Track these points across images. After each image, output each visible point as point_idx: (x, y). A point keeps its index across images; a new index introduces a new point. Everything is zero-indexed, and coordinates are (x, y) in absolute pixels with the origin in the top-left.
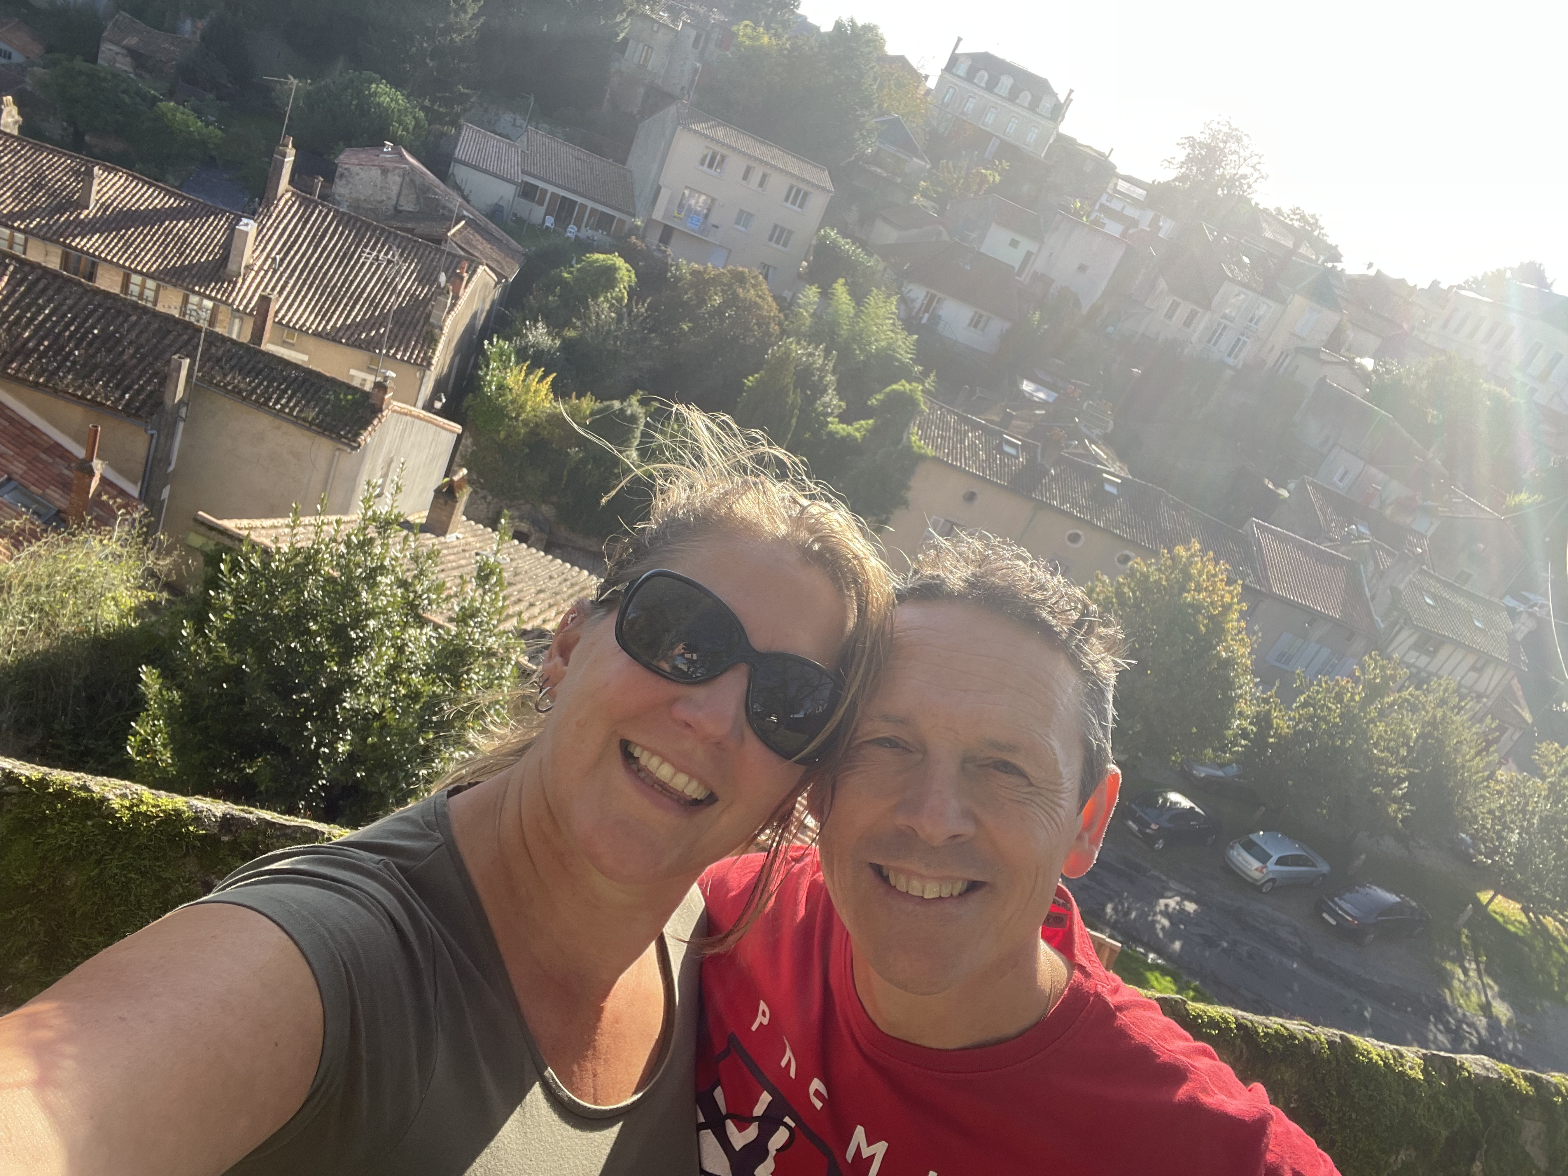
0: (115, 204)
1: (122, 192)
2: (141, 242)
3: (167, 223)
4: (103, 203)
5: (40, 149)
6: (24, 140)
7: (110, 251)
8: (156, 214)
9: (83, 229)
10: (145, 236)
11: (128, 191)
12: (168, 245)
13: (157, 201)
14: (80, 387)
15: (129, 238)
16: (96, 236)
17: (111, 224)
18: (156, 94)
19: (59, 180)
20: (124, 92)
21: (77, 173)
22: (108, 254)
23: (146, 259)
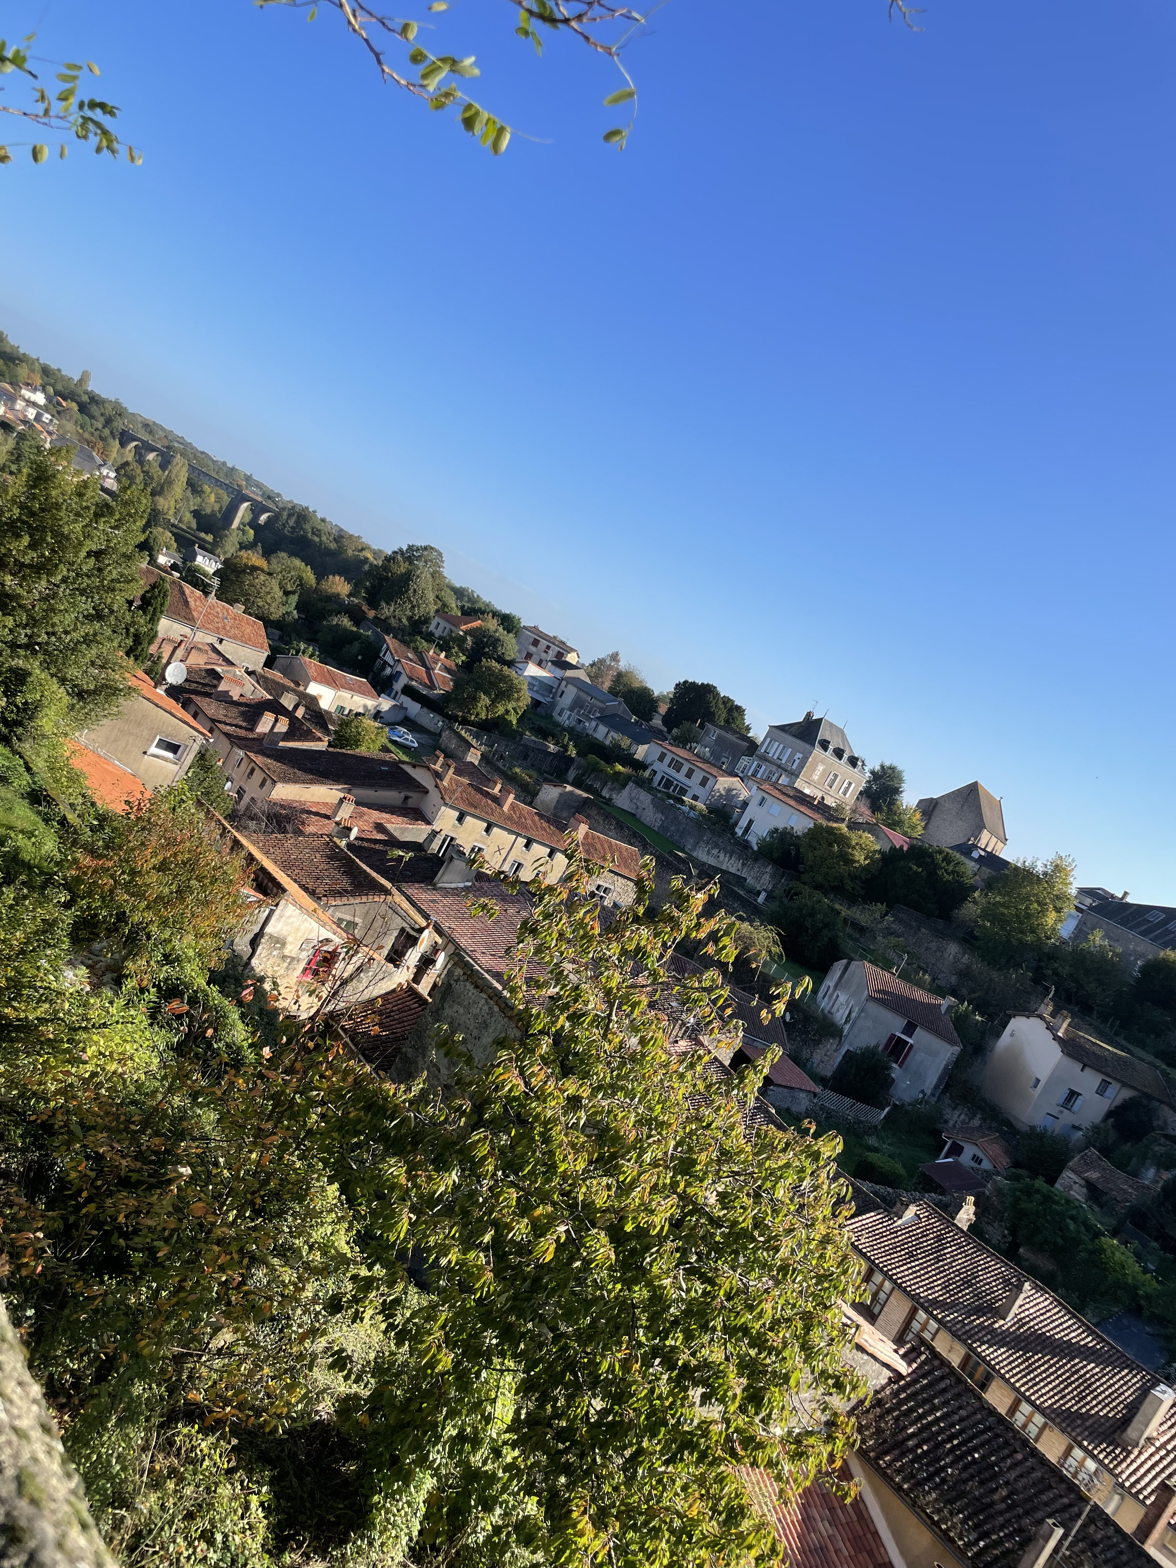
0: (1032, 1323)
1: (1042, 1314)
2: (1044, 1371)
3: (1077, 1361)
4: (1021, 1319)
5: (980, 1249)
6: (970, 1238)
7: (1011, 1370)
8: (1068, 1347)
9: (993, 1337)
10: (1051, 1367)
11: (1048, 1314)
12: (1070, 1384)
13: (1073, 1334)
14: (939, 1511)
15: (1033, 1363)
16: (1002, 1350)
17: (1020, 1342)
18: (1102, 1229)
19: (988, 1284)
20: (1073, 1218)
21: (1007, 1282)
22: (1007, 1372)
23: (1043, 1391)
